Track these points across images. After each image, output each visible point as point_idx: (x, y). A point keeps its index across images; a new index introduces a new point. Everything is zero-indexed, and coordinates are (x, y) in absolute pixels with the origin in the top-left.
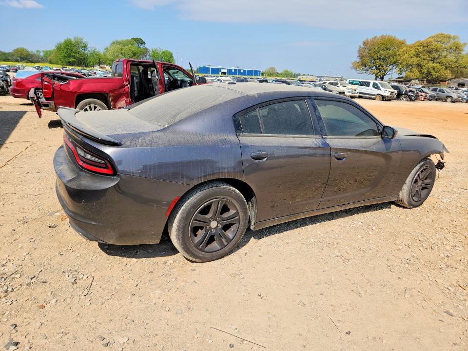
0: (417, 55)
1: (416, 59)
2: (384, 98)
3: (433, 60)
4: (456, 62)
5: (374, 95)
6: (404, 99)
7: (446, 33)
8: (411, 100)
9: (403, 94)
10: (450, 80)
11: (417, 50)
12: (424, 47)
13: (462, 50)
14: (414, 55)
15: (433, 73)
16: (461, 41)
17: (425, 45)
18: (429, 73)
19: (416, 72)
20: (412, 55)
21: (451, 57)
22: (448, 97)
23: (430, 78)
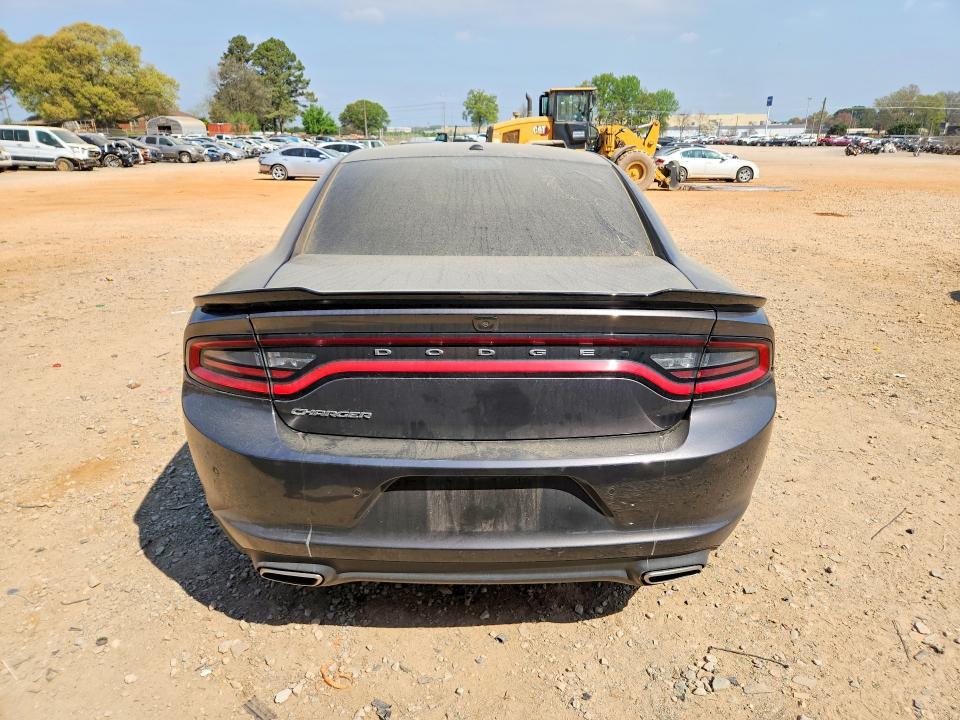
0: (53, 67)
1: (53, 78)
2: (76, 165)
3: (90, 78)
4: (136, 85)
5: (51, 160)
6: (113, 163)
7: (94, 24)
8: (126, 164)
9: (107, 154)
10: (136, 118)
11: (47, 56)
12: (61, 50)
13: (138, 60)
14: (46, 67)
15: (103, 107)
16: (131, 42)
17: (63, 46)
18: (95, 106)
19: (67, 104)
20: (42, 67)
21: (122, 74)
22: (181, 152)
23: (100, 117)
